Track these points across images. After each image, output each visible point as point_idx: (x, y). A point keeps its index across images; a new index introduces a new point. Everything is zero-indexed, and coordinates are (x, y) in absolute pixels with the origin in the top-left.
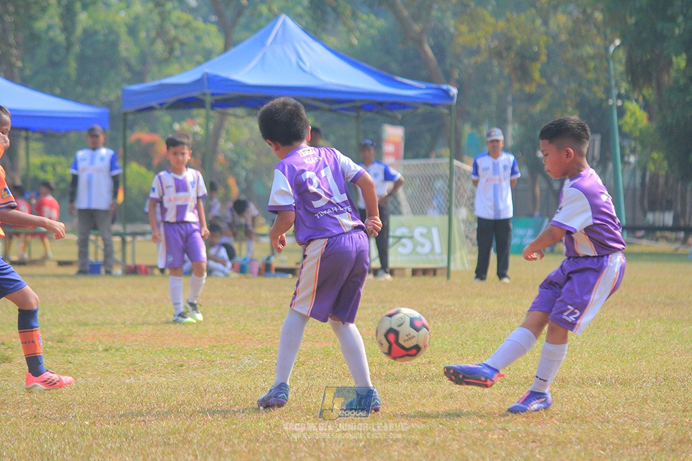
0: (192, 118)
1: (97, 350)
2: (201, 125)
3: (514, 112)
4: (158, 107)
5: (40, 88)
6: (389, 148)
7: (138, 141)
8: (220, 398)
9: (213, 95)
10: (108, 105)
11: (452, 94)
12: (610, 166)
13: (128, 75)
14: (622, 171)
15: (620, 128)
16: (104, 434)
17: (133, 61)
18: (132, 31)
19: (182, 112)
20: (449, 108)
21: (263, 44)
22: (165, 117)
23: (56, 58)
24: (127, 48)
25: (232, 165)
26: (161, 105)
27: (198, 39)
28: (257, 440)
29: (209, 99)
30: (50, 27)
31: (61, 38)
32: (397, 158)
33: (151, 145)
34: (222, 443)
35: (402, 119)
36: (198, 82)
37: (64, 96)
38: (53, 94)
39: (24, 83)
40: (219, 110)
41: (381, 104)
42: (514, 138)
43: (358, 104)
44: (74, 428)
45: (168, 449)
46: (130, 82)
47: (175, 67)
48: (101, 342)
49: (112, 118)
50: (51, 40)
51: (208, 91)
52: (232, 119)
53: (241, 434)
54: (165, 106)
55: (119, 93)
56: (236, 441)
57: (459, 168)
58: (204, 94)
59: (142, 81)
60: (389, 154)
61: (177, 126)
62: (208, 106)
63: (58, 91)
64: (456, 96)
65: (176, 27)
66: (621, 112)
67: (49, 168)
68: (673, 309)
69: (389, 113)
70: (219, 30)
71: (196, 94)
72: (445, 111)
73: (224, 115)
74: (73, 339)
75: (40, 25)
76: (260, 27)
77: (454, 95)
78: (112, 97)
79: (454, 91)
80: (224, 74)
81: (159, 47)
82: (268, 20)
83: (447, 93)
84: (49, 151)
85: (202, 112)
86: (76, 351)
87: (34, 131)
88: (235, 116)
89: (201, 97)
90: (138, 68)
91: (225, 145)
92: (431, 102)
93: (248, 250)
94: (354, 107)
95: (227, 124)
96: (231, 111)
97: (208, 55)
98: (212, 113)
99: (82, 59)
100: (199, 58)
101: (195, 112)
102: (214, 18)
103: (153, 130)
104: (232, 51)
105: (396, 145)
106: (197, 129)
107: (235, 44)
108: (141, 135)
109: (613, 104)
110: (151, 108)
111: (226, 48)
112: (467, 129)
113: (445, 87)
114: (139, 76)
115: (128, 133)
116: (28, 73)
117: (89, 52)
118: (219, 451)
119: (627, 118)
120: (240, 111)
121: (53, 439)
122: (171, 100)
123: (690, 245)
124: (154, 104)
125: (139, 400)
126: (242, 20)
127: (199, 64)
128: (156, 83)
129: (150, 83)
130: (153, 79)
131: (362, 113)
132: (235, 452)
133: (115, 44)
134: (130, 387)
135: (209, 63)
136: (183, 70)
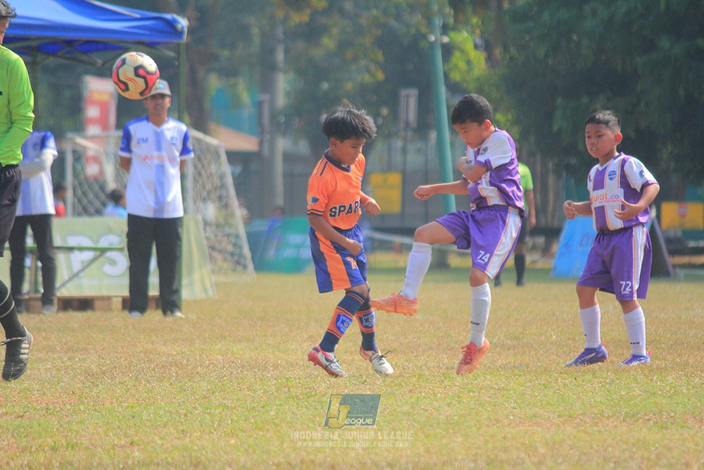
3: (287, 52)
6: (92, 112)
11: (179, 26)
12: (433, 135)
14: (452, 145)
15: (446, 76)
20: (177, 49)
32: (105, 127)
35: (103, 64)
41: (69, 43)
42: (288, 94)
43: (34, 44)
57: (198, 140)
60: (93, 121)
64: (186, 30)
66: (448, 50)
68: (515, 355)
69: (84, 57)
72: (172, 54)
77: (183, 28)
79: (183, 23)
83: (171, 24)
92: (147, 39)
94: (29, 48)
105: (103, 106)
109: (435, 40)
112: (214, 83)
113: (168, 16)
119: (457, 58)
123: (553, 256)
131: (40, 57)
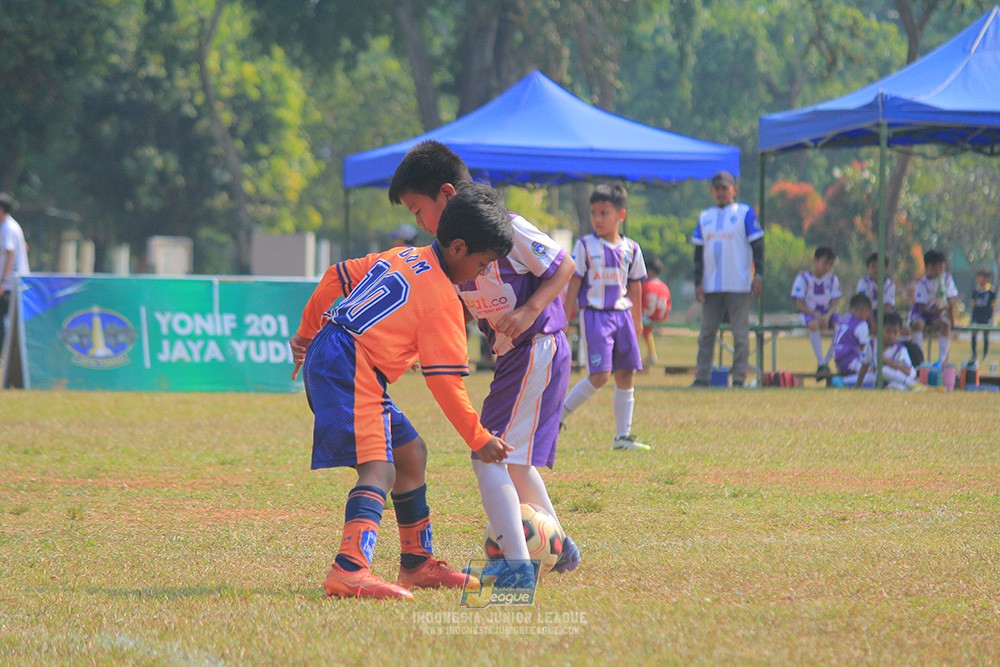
0: (859, 159)
1: (721, 496)
2: (872, 171)
4: (811, 144)
5: (641, 119)
7: (783, 194)
8: (900, 567)
9: (890, 125)
10: (740, 142)
13: (769, 99)
16: (733, 616)
17: (776, 80)
18: (775, 35)
19: (845, 151)
21: (966, 51)
22: (820, 159)
23: (666, 75)
24: (768, 60)
25: (919, 227)
26: (815, 141)
27: (871, 45)
28: (956, 629)
29: (885, 133)
30: (657, 31)
31: (672, 47)
33: (801, 200)
34: (903, 633)
36: (870, 107)
37: (676, 130)
38: (660, 127)
39: (620, 112)
40: (899, 147)
44: (690, 608)
45: (825, 640)
46: (771, 108)
47: (836, 85)
48: (727, 483)
49: (744, 160)
50: (659, 51)
51: (884, 122)
52: (919, 161)
53: (932, 619)
54: (820, 144)
55: (756, 124)
56: (924, 629)
58: (878, 125)
59: (789, 107)
61: (837, 173)
62: (884, 142)
63: (667, 123)
65: (839, 28)
67: (655, 234)
70: (900, 32)
71: (866, 125)
73: (908, 154)
74: (688, 480)
75: (645, 28)
76: (961, 27)
78: (745, 131)
80: (907, 95)
81: (814, 58)
82: (972, 16)
84: (653, 210)
85: (876, 150)
86: (692, 497)
87: (634, 180)
88: (924, 156)
89: (875, 129)
90: (782, 88)
91: (908, 199)
93: (942, 350)
95: (910, 168)
96: (916, 148)
97: (885, 68)
98: (888, 152)
99: (703, 77)
100: (871, 72)
101: (864, 151)
102: (894, 14)
103: (804, 178)
104: (919, 62)
106: (867, 174)
107: (925, 52)
108: (785, 185)
110: (801, 146)
111: (911, 58)
114: (783, 100)
115: (767, 181)
116: (626, 97)
117: (713, 67)
118: (900, 644)
120: (931, 149)
121: (660, 622)
122: (830, 134)
124: (805, 140)
125: (782, 567)
126: (935, 17)
127: (871, 81)
128: (809, 109)
129: (800, 110)
130: (804, 104)
132: (922, 646)
133: (750, 55)
134: (769, 549)
135: (887, 80)
136: (847, 89)
